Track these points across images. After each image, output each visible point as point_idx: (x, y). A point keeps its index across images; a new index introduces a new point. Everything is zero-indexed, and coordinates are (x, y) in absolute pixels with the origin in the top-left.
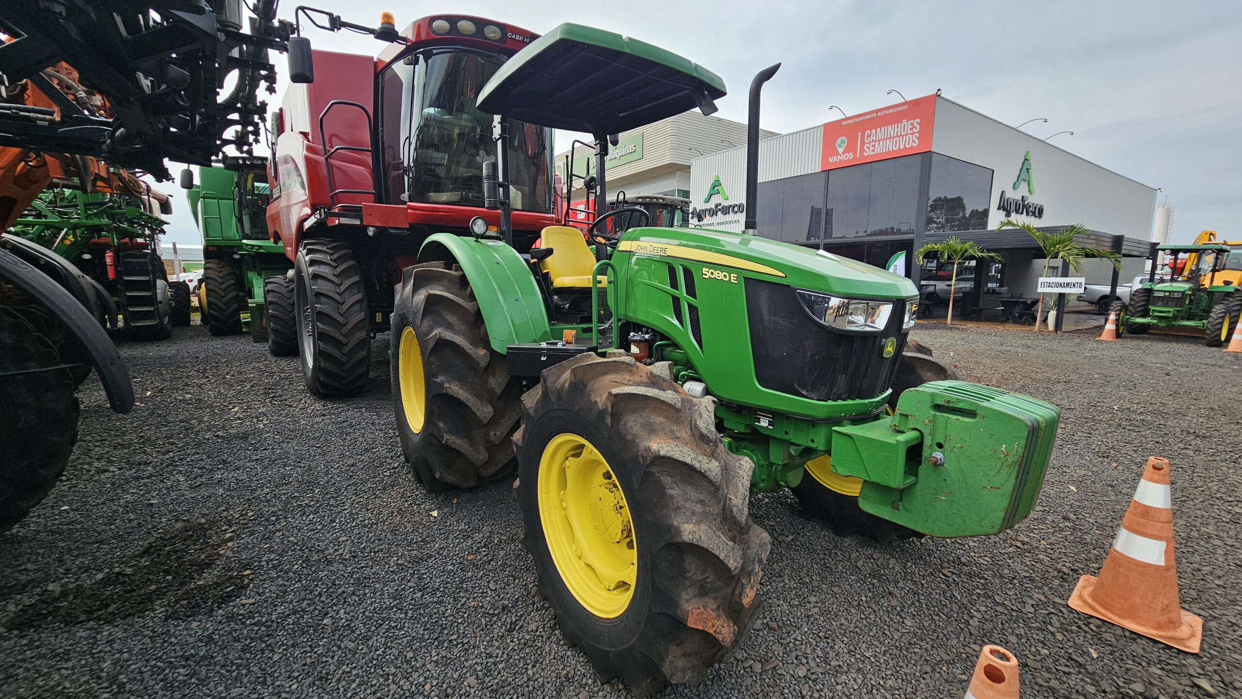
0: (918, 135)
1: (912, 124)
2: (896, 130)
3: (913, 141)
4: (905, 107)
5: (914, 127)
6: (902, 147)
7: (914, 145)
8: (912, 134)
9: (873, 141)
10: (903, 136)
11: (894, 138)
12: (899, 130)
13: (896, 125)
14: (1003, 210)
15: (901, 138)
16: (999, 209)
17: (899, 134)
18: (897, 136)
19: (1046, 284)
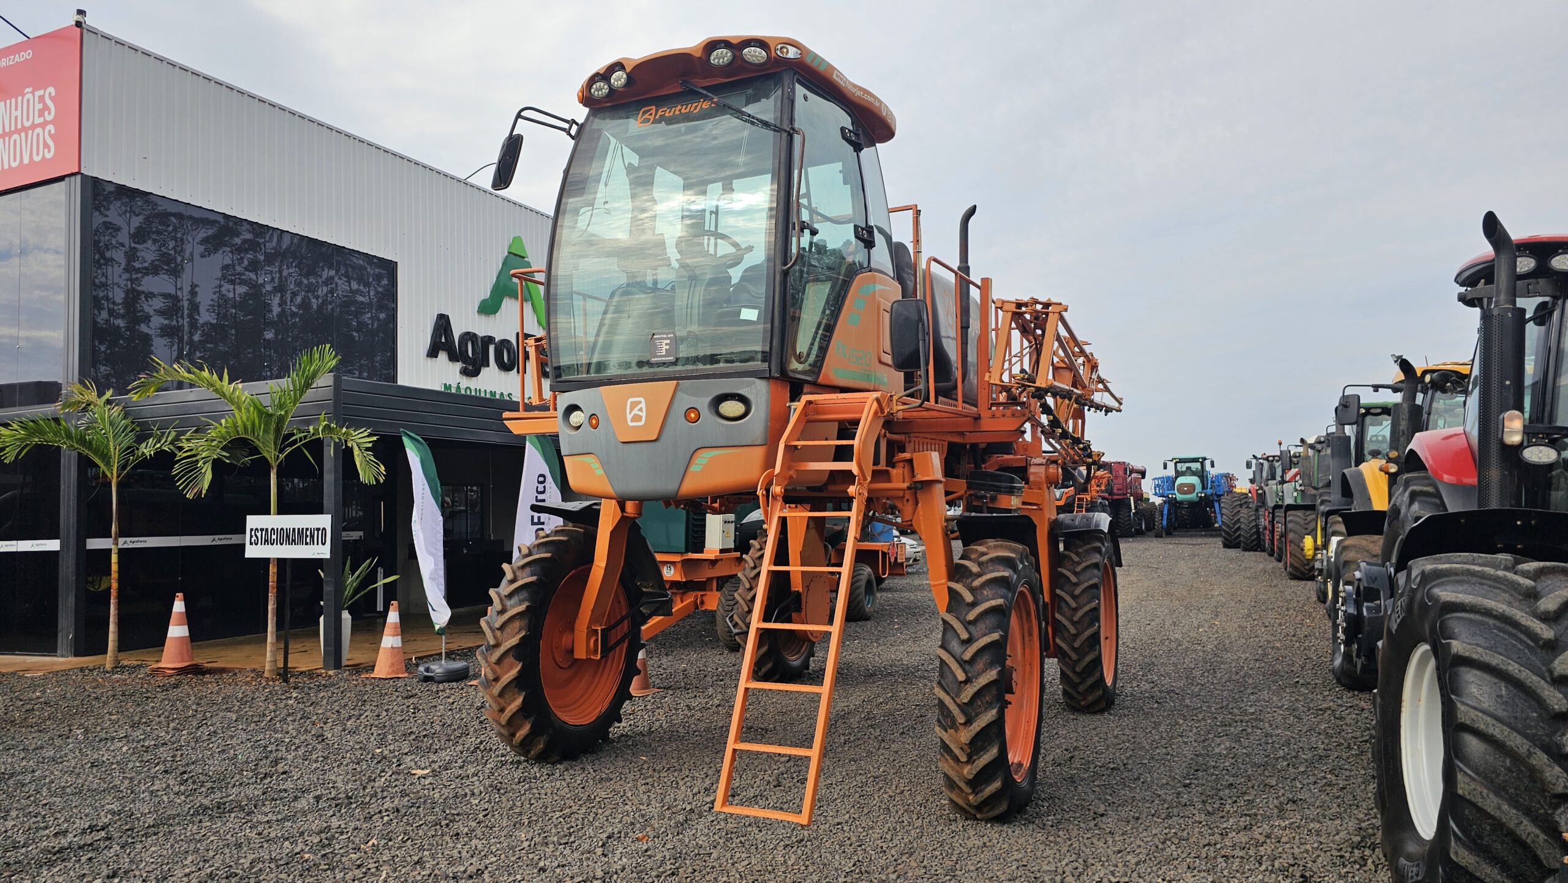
0: (51, 128)
1: (42, 99)
2: (14, 114)
3: (46, 145)
4: (27, 55)
5: (46, 107)
6: (26, 161)
7: (49, 156)
8: (43, 125)
10: (25, 129)
11: (10, 134)
12: (19, 113)
13: (13, 100)
14: (453, 358)
15: (23, 134)
16: (433, 353)
17: (19, 126)
18: (17, 131)
19: (259, 535)
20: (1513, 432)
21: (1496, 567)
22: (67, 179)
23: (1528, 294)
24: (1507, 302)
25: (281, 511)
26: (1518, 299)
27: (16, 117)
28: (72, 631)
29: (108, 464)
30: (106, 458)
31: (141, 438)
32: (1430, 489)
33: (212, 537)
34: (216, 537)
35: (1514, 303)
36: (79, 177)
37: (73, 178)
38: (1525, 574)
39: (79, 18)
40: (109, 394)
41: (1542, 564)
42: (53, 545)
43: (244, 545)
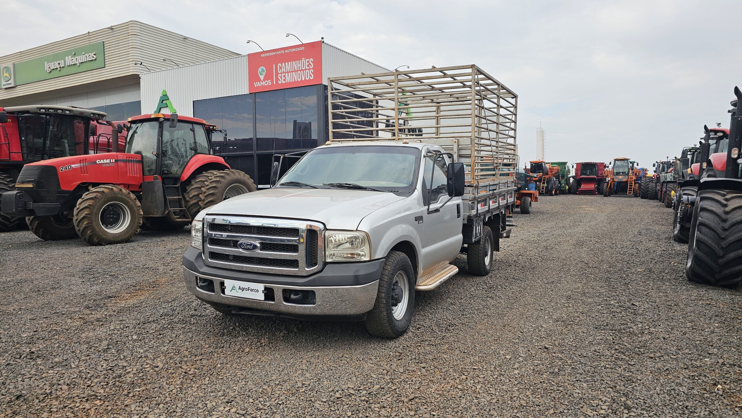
0: (312, 71)
1: (308, 62)
3: (310, 75)
4: (303, 48)
5: (310, 64)
6: (303, 79)
7: (311, 78)
8: (309, 69)
9: (284, 72)
10: (303, 70)
11: (297, 71)
13: (298, 61)
17: (300, 69)
22: (317, 86)
27: (299, 66)
36: (321, 85)
39: (321, 39)
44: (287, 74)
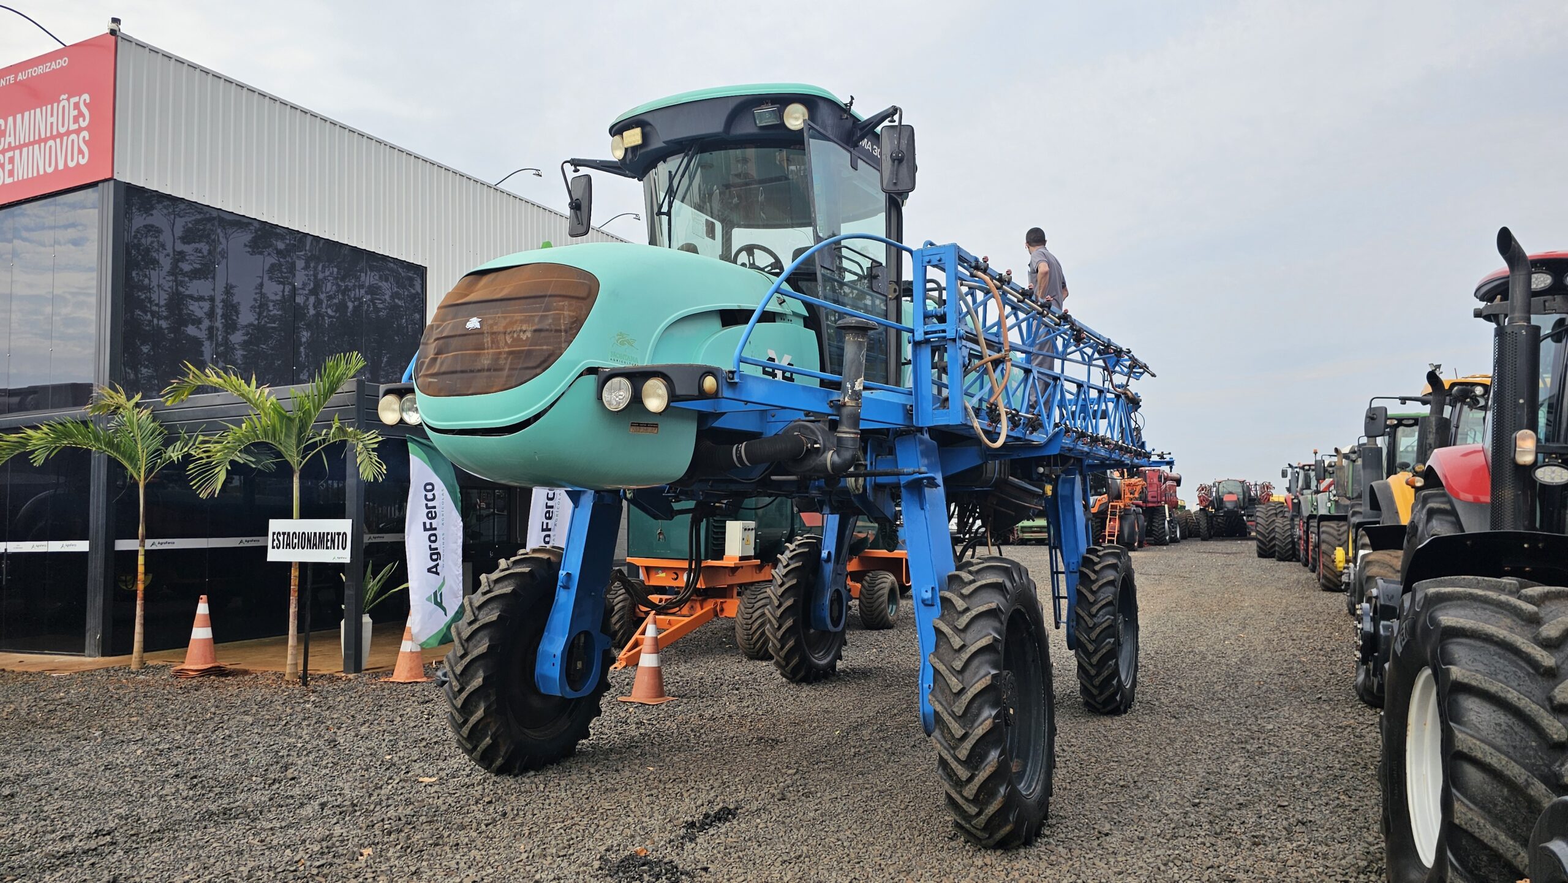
0: (85, 134)
2: (50, 120)
3: (80, 152)
5: (81, 114)
6: (61, 167)
7: (83, 162)
8: (78, 132)
9: (11, 148)
10: (60, 136)
11: (46, 140)
12: (54, 120)
13: (49, 107)
15: (58, 140)
17: (55, 133)
18: (53, 138)
19: (281, 538)
20: (1524, 452)
21: (1501, 589)
22: (100, 185)
23: (1545, 311)
24: (1521, 319)
25: (303, 516)
26: (1533, 317)
27: (52, 124)
28: (100, 630)
29: (135, 466)
30: (133, 460)
31: (168, 442)
32: (1447, 507)
33: (239, 539)
34: (244, 539)
35: (1529, 320)
36: (112, 183)
37: (106, 184)
38: (1529, 599)
39: (114, 26)
40: (137, 398)
41: (1547, 589)
42: (82, 546)
43: (266, 548)
44: (17, 152)
